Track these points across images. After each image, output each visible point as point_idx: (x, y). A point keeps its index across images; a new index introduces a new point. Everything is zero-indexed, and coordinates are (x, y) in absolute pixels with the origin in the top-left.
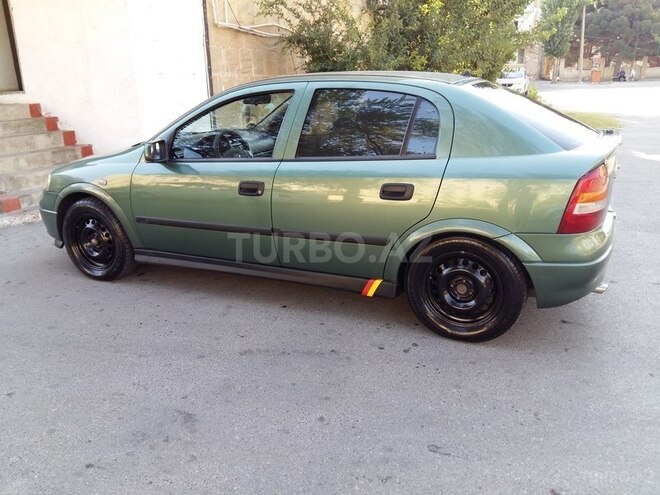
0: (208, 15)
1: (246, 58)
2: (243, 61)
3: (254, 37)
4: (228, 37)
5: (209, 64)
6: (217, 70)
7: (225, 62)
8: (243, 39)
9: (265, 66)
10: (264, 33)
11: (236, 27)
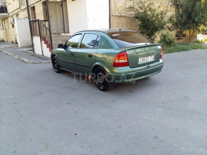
0: (111, 13)
1: (123, 23)
2: (121, 24)
3: (125, 17)
4: (117, 18)
5: (110, 25)
6: (112, 27)
7: (115, 25)
8: (122, 18)
9: (129, 25)
10: (129, 16)
11: (119, 15)
